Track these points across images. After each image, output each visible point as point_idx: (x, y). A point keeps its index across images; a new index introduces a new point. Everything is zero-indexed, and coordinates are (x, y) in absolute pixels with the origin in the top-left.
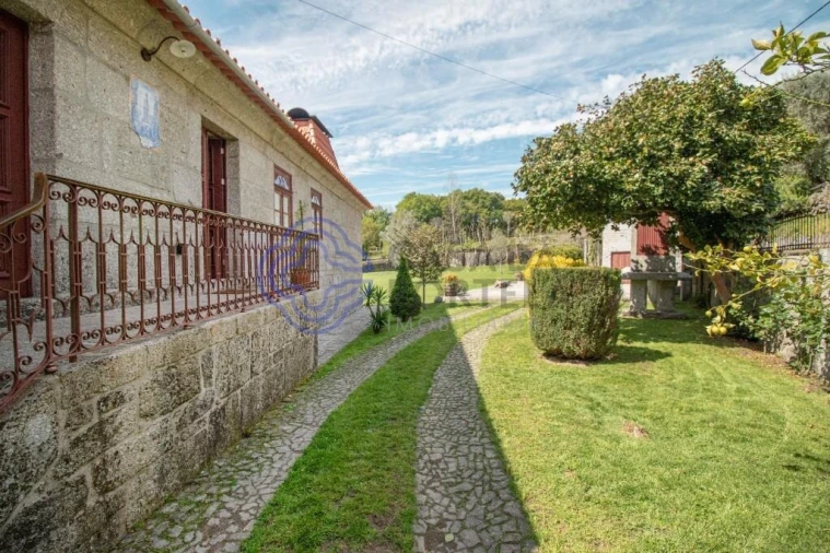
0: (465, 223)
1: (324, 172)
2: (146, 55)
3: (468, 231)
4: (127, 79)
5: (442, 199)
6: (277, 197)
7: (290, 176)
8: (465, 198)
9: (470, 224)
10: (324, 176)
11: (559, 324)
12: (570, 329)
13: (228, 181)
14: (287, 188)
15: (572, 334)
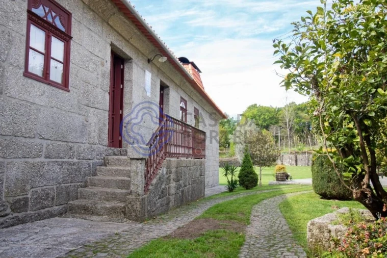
0: (297, 131)
1: (201, 98)
2: (149, 61)
3: (301, 137)
4: (145, 72)
5: (279, 110)
6: (181, 112)
7: (186, 102)
8: (299, 109)
9: (303, 132)
10: (201, 100)
11: (325, 180)
12: (330, 182)
13: (164, 106)
14: (185, 107)
15: (331, 184)
